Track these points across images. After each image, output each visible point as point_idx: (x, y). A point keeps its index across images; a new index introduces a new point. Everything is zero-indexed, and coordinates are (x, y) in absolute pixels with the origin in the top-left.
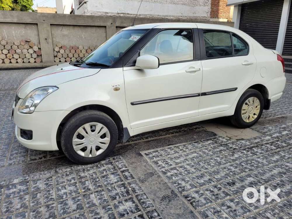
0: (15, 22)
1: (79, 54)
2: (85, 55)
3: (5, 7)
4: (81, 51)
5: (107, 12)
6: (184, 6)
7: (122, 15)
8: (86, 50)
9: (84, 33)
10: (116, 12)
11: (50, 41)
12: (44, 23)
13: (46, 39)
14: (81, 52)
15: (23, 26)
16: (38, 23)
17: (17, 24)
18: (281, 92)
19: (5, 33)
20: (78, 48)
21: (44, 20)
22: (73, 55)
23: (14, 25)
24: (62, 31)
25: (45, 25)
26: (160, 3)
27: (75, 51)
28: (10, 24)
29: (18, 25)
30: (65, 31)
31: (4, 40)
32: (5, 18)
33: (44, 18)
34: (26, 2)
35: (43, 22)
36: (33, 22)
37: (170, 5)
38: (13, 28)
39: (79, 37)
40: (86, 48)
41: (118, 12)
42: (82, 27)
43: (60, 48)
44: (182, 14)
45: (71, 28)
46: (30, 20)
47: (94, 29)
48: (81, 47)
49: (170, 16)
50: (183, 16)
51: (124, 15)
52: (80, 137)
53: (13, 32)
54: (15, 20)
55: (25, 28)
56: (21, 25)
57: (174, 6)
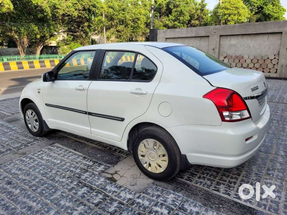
0: (194, 36)
1: (242, 64)
2: (249, 65)
4: (246, 60)
8: (252, 60)
9: (253, 42)
11: (217, 51)
12: (215, 35)
13: (214, 49)
14: (245, 62)
16: (210, 36)
20: (243, 58)
21: (215, 33)
22: (236, 64)
24: (230, 41)
25: (215, 37)
27: (239, 61)
28: (191, 38)
29: (196, 38)
30: (233, 41)
32: (187, 34)
33: (215, 31)
35: (213, 35)
36: (206, 35)
38: (192, 41)
39: (246, 46)
40: (252, 58)
42: (252, 36)
43: (224, 57)
45: (240, 37)
46: (204, 33)
47: (265, 37)
48: (246, 57)
54: (193, 35)
55: (200, 41)
56: (198, 38)
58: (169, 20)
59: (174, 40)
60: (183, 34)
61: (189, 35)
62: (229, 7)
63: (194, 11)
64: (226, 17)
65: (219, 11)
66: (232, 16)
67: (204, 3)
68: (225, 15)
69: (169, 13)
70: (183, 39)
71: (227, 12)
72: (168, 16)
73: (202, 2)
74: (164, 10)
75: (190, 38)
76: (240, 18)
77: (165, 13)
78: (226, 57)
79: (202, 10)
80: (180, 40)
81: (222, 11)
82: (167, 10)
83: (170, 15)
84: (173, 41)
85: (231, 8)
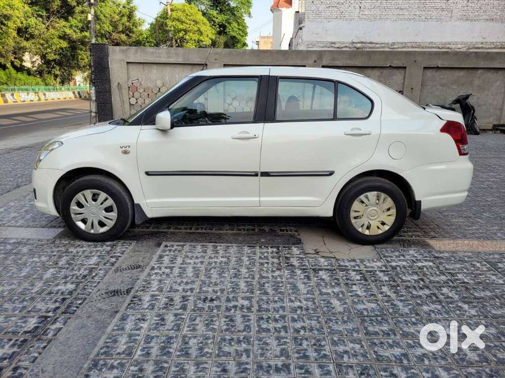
3: (204, 40)
5: (334, 40)
6: (491, 24)
7: (359, 45)
10: (350, 41)
12: (216, 62)
15: (190, 67)
16: (208, 64)
17: (182, 66)
18: (464, 191)
19: (167, 78)
21: (216, 59)
23: (179, 66)
25: (217, 66)
26: (438, 21)
29: (184, 66)
31: (165, 86)
32: (169, 57)
33: (216, 57)
34: (236, 31)
35: (214, 62)
37: (458, 23)
41: (353, 41)
43: (233, 99)
44: (483, 38)
46: (199, 60)
49: (456, 43)
50: (487, 43)
51: (364, 44)
52: (80, 205)
53: (177, 76)
54: (180, 61)
56: (187, 66)
57: (467, 24)
58: (71, 26)
59: (144, 67)
60: (161, 57)
61: (172, 60)
62: (184, 19)
63: (117, 17)
64: (181, 35)
65: (168, 23)
66: (191, 34)
67: (131, 5)
68: (179, 31)
69: (66, 12)
70: (160, 66)
71: (181, 27)
72: (67, 20)
73: (129, 3)
74: (56, 7)
75: (174, 66)
76: (201, 38)
77: (58, 12)
78: (235, 97)
79: (130, 16)
80: (156, 68)
81: (174, 23)
82: (61, 7)
83: (70, 18)
84: (142, 68)
85: (188, 21)
